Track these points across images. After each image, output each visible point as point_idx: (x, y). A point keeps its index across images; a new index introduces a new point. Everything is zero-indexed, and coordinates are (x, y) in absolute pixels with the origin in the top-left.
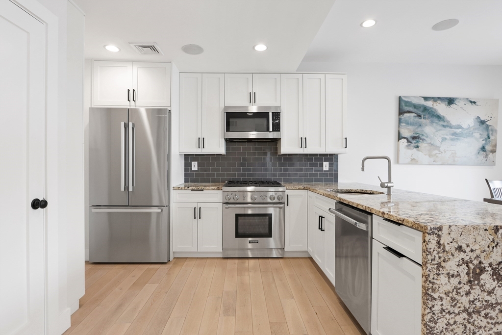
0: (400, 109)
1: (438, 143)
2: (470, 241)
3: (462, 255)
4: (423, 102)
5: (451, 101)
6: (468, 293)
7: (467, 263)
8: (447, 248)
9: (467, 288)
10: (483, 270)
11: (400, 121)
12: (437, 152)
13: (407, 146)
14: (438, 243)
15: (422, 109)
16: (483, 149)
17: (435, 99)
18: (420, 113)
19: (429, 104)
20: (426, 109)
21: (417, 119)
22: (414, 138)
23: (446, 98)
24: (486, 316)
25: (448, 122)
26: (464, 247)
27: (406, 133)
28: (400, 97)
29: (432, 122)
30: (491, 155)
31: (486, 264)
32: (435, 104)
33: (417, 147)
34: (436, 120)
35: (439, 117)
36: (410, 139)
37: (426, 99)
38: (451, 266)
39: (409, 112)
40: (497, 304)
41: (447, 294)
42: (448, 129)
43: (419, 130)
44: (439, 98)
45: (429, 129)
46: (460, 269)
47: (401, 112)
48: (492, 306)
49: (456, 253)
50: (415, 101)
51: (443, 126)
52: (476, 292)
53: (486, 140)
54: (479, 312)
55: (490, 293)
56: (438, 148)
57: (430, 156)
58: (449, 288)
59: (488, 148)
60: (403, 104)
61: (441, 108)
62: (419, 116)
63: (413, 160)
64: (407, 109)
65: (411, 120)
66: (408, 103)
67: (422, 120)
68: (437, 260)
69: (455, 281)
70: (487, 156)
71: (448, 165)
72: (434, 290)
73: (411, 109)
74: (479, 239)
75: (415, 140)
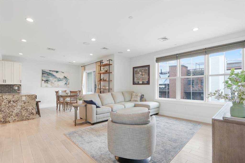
0: (42, 73)
1: (54, 82)
2: (9, 97)
3: (7, 99)
4: (49, 72)
5: (57, 72)
6: (8, 105)
7: (8, 101)
8: (4, 99)
9: (8, 104)
10: (11, 101)
11: (42, 76)
12: (53, 84)
13: (44, 83)
14: (2, 98)
15: (49, 73)
16: (66, 84)
17: (53, 71)
18: (48, 74)
19: (51, 72)
20: (50, 73)
21: (48, 76)
22: (46, 81)
23: (56, 71)
24: (12, 107)
25: (56, 77)
26: (7, 98)
27: (44, 79)
28: (42, 70)
29: (52, 77)
30: (68, 85)
31: (11, 100)
32: (53, 72)
33: (48, 83)
34: (53, 76)
35: (54, 76)
36: (45, 81)
37: (50, 71)
38: (5, 101)
39: (45, 74)
40: (14, 106)
41: (4, 105)
42: (56, 79)
43: (48, 79)
44: (54, 71)
45: (51, 78)
46: (6, 101)
47: (43, 74)
48: (13, 106)
49: (6, 99)
50: (47, 71)
51: (55, 78)
52: (10, 104)
53: (67, 81)
54: (10, 107)
55: (12, 104)
56: (54, 83)
57: (51, 85)
58: (4, 104)
59: (67, 83)
60: (43, 72)
61: (54, 73)
62: (48, 75)
63: (46, 86)
64: (44, 73)
65: (46, 76)
66: (44, 72)
67: (49, 76)
68: (2, 100)
69: (6, 103)
70: (67, 85)
71: (56, 87)
72: (1, 105)
73: (45, 73)
74: (10, 97)
75: (47, 81)
